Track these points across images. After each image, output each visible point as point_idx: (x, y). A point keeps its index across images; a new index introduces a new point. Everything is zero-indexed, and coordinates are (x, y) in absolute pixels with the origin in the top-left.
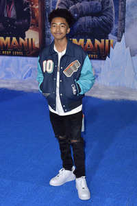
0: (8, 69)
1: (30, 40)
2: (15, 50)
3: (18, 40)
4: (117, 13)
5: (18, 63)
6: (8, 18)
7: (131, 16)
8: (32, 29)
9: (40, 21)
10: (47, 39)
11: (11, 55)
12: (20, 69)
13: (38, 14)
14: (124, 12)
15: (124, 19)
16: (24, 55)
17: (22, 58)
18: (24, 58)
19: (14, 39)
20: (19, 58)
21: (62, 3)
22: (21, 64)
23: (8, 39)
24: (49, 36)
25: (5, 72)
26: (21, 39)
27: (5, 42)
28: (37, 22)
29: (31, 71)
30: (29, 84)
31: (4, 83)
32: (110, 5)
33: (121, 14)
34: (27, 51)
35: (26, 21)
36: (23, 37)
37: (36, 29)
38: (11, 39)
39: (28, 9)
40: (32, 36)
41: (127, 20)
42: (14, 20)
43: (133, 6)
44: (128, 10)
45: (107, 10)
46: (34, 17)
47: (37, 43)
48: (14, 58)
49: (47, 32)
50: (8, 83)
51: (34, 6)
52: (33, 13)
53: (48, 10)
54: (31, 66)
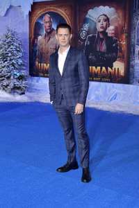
0: (97, 92)
1: (117, 69)
2: (104, 77)
3: (107, 69)
6: (100, 52)
8: (119, 61)
9: (125, 54)
10: (131, 69)
11: (101, 81)
12: (108, 93)
13: (124, 48)
16: (111, 82)
17: (110, 84)
18: (112, 84)
19: (104, 68)
20: (107, 83)
22: (108, 88)
23: (99, 68)
24: (133, 67)
25: (95, 95)
26: (109, 69)
27: (96, 71)
28: (123, 55)
29: (116, 95)
30: (115, 105)
31: (94, 104)
34: (113, 78)
35: (114, 54)
36: (111, 67)
37: (122, 60)
38: (101, 69)
39: (117, 45)
40: (119, 66)
42: (104, 53)
46: (121, 51)
47: (122, 72)
48: (102, 84)
49: (132, 63)
50: (97, 104)
51: (121, 43)
52: (121, 48)
53: (134, 46)
54: (117, 91)
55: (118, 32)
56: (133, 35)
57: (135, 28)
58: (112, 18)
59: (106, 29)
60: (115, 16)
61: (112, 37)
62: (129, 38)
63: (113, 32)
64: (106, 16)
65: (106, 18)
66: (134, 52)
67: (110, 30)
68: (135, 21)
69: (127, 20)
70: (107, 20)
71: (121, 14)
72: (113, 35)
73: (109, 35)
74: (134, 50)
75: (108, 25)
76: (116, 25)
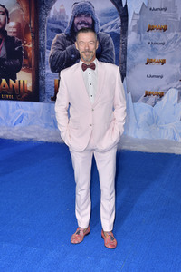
1: (21, 82)
2: (4, 93)
4: (117, 55)
5: (8, 108)
7: (132, 59)
8: (24, 70)
9: (33, 61)
10: (41, 81)
12: (10, 114)
13: (31, 53)
14: (125, 54)
15: (125, 62)
16: (15, 99)
17: (13, 102)
18: (15, 102)
19: (4, 80)
20: (9, 102)
21: (58, 43)
22: (11, 108)
24: (43, 78)
26: (11, 81)
28: (30, 63)
29: (22, 117)
30: (20, 131)
32: (110, 47)
33: (121, 56)
34: (18, 94)
35: (18, 61)
36: (14, 79)
37: (28, 70)
39: (21, 49)
40: (24, 77)
41: (128, 64)
42: (4, 60)
43: (135, 48)
44: (130, 52)
45: (107, 51)
46: (26, 57)
47: (29, 86)
48: (3, 102)
49: (41, 73)
51: (27, 45)
52: (26, 53)
53: (43, 50)
54: (23, 111)
55: (21, 30)
56: (41, 35)
57: (44, 26)
58: (12, 10)
59: (4, 26)
60: (17, 8)
61: (13, 38)
62: (36, 39)
63: (15, 30)
64: (3, 7)
65: (3, 10)
66: (44, 59)
67: (11, 27)
68: (44, 16)
69: (33, 15)
70: (6, 12)
71: (24, 6)
72: (14, 35)
73: (10, 34)
74: (44, 55)
75: (7, 20)
76: (19, 20)
